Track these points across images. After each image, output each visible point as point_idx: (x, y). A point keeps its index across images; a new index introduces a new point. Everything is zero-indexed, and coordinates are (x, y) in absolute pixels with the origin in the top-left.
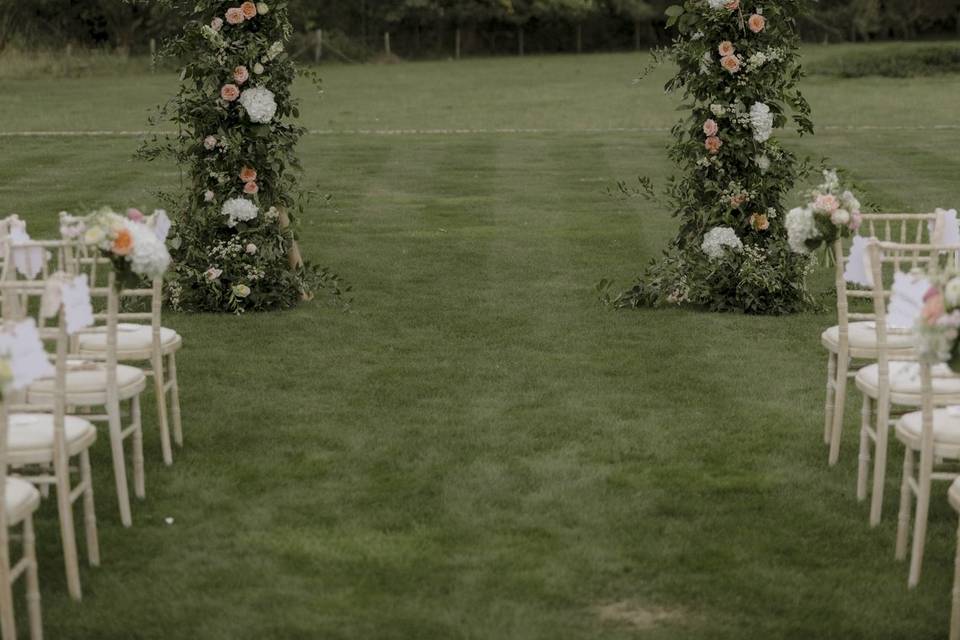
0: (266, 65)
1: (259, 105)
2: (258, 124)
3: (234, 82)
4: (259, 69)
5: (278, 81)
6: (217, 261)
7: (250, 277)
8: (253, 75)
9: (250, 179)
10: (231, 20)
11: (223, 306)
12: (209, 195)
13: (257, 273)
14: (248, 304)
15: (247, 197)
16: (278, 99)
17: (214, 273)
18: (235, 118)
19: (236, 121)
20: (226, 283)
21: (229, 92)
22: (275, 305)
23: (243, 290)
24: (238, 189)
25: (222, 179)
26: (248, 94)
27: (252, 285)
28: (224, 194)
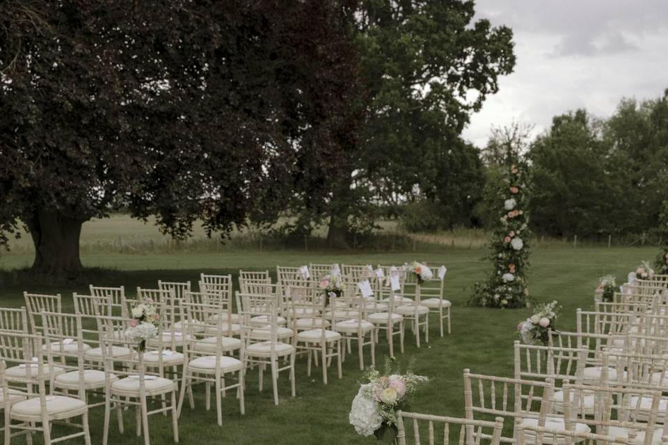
0: (521, 231)
1: (517, 244)
2: (516, 251)
3: (509, 236)
4: (518, 232)
5: (523, 236)
6: (498, 293)
7: (507, 298)
8: (516, 234)
9: (512, 268)
10: (510, 216)
11: (498, 306)
12: (499, 272)
13: (509, 297)
14: (506, 306)
15: (511, 273)
16: (524, 242)
17: (497, 296)
18: (509, 248)
19: (509, 249)
20: (500, 299)
21: (508, 239)
22: (515, 307)
23: (505, 302)
24: (508, 270)
25: (503, 267)
26: (514, 240)
27: (508, 300)
28: (504, 272)
